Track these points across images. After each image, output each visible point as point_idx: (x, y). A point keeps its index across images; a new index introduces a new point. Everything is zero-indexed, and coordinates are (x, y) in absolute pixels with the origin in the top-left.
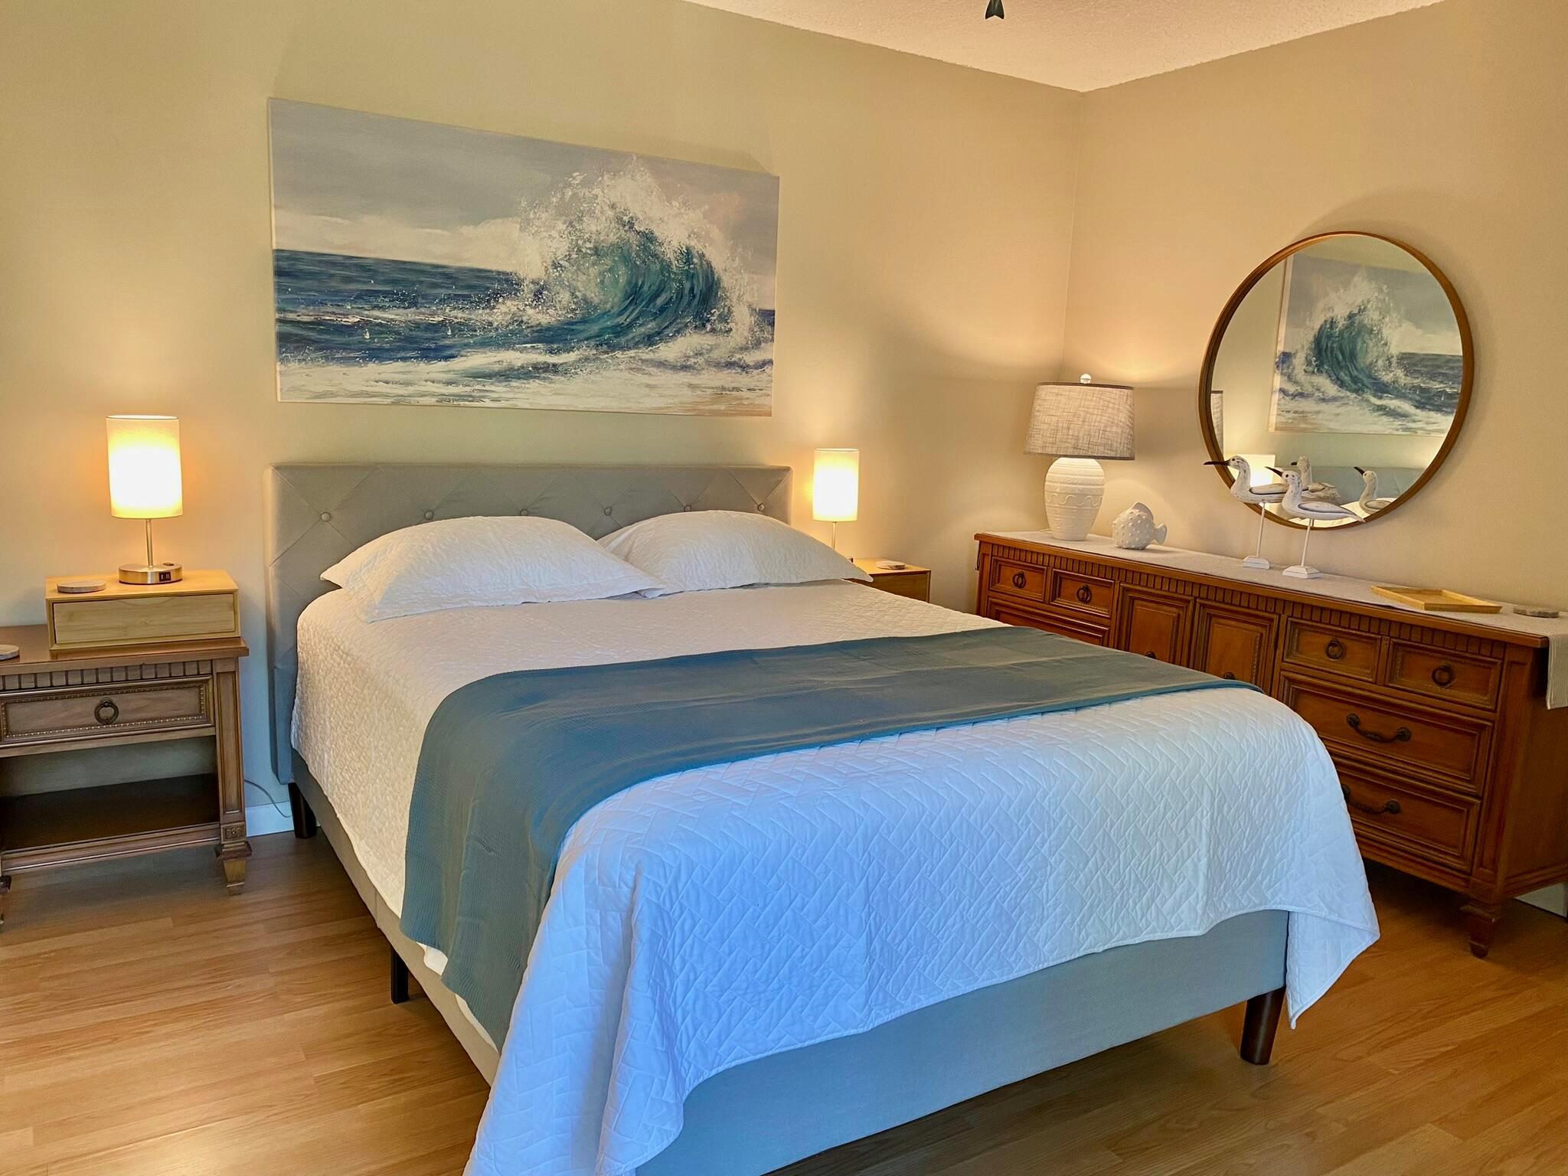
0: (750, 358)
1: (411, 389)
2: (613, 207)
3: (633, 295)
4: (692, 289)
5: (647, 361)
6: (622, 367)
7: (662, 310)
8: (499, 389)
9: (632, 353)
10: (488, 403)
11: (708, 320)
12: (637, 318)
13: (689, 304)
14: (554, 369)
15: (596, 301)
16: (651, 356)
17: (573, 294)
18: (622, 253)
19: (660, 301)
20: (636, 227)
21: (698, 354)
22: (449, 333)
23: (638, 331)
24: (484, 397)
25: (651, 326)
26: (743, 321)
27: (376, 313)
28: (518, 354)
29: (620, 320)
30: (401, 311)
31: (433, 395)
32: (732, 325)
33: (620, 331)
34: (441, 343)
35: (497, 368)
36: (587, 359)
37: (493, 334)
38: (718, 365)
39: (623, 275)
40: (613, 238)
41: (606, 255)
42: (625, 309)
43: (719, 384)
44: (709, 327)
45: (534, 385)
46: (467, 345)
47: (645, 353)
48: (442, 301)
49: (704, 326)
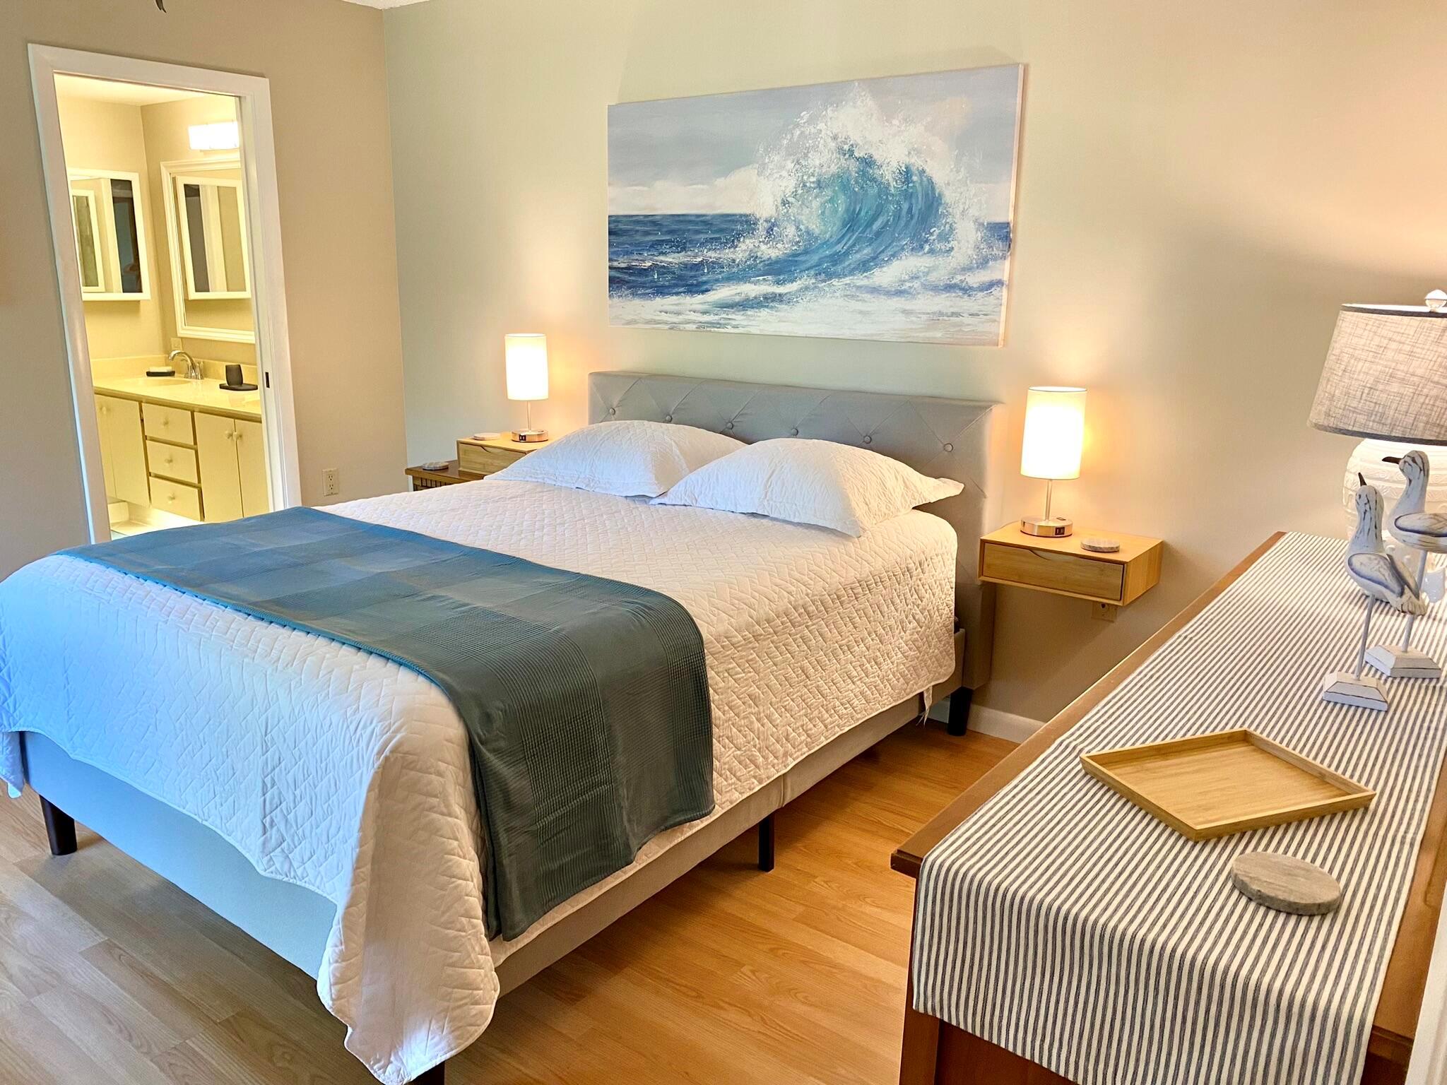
0: (974, 279)
1: (681, 318)
2: (835, 138)
3: (851, 222)
4: (910, 209)
5: (861, 287)
6: (837, 294)
7: (878, 234)
8: (738, 317)
9: (847, 280)
10: (730, 330)
11: (927, 241)
12: (854, 245)
13: (907, 225)
14: (778, 298)
15: (817, 232)
16: (865, 282)
17: (798, 228)
18: (841, 181)
19: (876, 226)
20: (856, 154)
21: (914, 277)
22: (706, 271)
23: (855, 258)
24: (728, 324)
25: (867, 251)
26: (967, 238)
27: (662, 258)
28: (753, 286)
29: (838, 248)
30: (676, 255)
31: (694, 322)
32: (953, 244)
33: (836, 259)
34: (700, 280)
35: (737, 299)
36: (807, 288)
37: (735, 270)
38: (936, 289)
39: (842, 204)
40: (834, 169)
41: (827, 186)
42: (843, 236)
43: (936, 309)
44: (927, 248)
45: (764, 313)
46: (717, 280)
47: (860, 280)
48: (702, 244)
49: (922, 247)
